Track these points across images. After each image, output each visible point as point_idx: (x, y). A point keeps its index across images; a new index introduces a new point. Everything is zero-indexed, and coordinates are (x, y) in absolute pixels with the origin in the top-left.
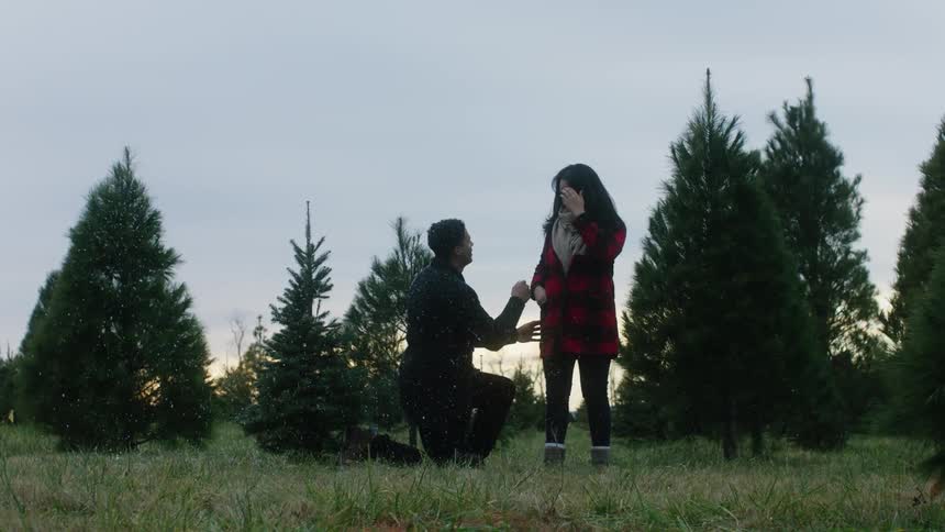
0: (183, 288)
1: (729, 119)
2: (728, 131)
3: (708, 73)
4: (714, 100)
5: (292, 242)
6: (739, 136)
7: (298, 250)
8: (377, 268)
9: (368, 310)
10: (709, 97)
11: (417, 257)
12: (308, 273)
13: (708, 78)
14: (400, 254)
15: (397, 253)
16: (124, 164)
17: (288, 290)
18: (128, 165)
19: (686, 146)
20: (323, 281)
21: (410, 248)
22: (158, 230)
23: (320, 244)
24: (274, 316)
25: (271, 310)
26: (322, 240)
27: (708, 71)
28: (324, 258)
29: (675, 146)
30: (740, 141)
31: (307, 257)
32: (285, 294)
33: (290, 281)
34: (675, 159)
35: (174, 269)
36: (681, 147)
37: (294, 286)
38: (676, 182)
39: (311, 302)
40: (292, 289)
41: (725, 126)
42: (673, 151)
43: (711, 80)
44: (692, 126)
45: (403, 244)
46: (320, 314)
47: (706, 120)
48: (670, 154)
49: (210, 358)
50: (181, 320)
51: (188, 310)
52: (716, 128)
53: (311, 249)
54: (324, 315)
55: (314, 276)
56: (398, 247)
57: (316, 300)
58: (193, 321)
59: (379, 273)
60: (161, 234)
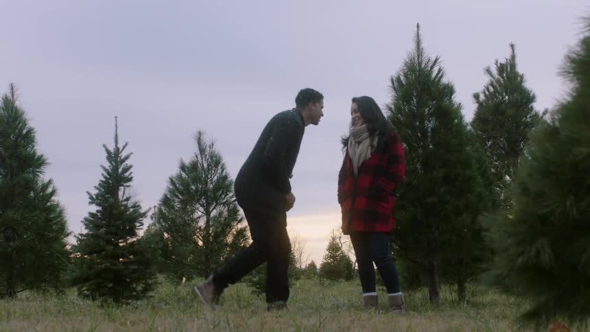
0: (50, 182)
1: (433, 59)
2: (432, 67)
3: (418, 26)
4: (423, 45)
5: (104, 146)
6: (440, 71)
7: (108, 152)
8: (183, 167)
9: (177, 197)
10: (418, 43)
11: (212, 159)
12: (115, 169)
13: (418, 30)
14: (199, 157)
15: (197, 157)
16: (9, 95)
17: (102, 181)
18: (13, 95)
19: (402, 78)
20: (126, 174)
21: (206, 153)
22: (33, 141)
23: (124, 148)
24: (90, 200)
25: (88, 196)
26: (126, 144)
27: (418, 24)
28: (127, 158)
29: (394, 79)
30: (440, 75)
31: (115, 157)
32: (100, 184)
33: (103, 175)
34: (394, 88)
35: (43, 168)
36: (398, 79)
37: (105, 177)
38: (395, 104)
39: (118, 190)
40: (104, 180)
41: (430, 64)
42: (393, 83)
43: (420, 32)
44: (406, 65)
45: (202, 151)
46: (125, 198)
47: (416, 59)
48: (390, 84)
49: (69, 231)
50: (49, 204)
51: (53, 198)
52: (423, 66)
53: (117, 151)
54: (127, 199)
55: (120, 170)
56: (198, 152)
57: (122, 188)
58: (57, 205)
59: (184, 171)
60: (34, 144)
